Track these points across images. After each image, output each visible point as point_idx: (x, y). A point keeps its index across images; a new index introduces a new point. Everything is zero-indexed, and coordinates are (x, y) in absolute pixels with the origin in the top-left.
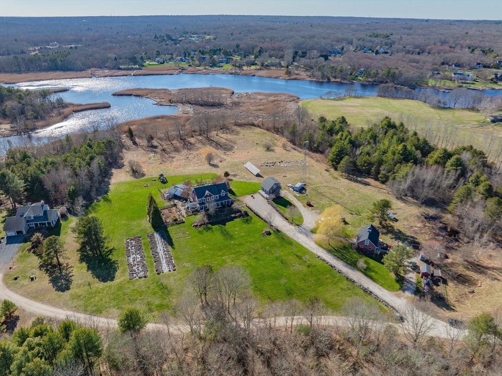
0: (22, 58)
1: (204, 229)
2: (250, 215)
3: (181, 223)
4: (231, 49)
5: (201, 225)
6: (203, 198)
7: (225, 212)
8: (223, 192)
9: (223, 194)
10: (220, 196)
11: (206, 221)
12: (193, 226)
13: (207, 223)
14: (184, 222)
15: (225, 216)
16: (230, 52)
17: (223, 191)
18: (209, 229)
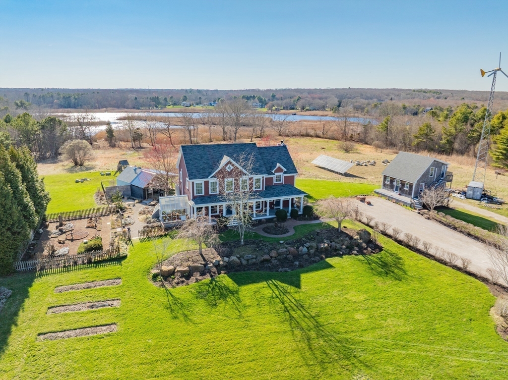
0: (34, 95)
1: (200, 295)
2: (382, 245)
3: (111, 260)
4: (267, 98)
5: (187, 275)
6: (210, 180)
7: (287, 231)
8: (279, 170)
9: (278, 179)
10: (268, 181)
11: (214, 257)
12: (155, 277)
13: (217, 266)
14: (120, 259)
15: (291, 244)
16: (265, 100)
17: (278, 165)
18: (223, 293)
